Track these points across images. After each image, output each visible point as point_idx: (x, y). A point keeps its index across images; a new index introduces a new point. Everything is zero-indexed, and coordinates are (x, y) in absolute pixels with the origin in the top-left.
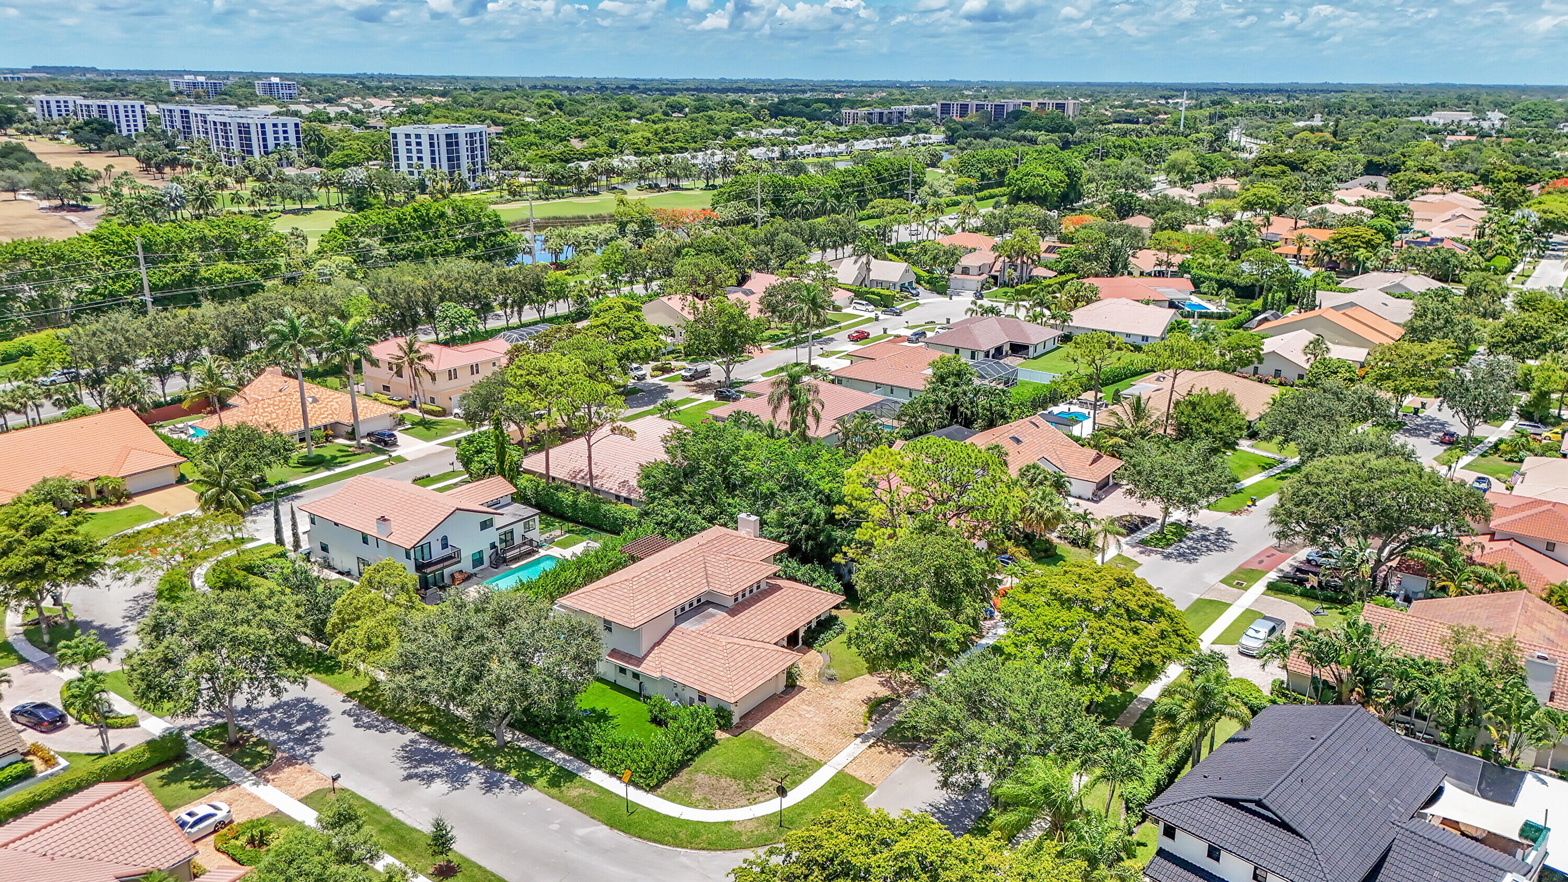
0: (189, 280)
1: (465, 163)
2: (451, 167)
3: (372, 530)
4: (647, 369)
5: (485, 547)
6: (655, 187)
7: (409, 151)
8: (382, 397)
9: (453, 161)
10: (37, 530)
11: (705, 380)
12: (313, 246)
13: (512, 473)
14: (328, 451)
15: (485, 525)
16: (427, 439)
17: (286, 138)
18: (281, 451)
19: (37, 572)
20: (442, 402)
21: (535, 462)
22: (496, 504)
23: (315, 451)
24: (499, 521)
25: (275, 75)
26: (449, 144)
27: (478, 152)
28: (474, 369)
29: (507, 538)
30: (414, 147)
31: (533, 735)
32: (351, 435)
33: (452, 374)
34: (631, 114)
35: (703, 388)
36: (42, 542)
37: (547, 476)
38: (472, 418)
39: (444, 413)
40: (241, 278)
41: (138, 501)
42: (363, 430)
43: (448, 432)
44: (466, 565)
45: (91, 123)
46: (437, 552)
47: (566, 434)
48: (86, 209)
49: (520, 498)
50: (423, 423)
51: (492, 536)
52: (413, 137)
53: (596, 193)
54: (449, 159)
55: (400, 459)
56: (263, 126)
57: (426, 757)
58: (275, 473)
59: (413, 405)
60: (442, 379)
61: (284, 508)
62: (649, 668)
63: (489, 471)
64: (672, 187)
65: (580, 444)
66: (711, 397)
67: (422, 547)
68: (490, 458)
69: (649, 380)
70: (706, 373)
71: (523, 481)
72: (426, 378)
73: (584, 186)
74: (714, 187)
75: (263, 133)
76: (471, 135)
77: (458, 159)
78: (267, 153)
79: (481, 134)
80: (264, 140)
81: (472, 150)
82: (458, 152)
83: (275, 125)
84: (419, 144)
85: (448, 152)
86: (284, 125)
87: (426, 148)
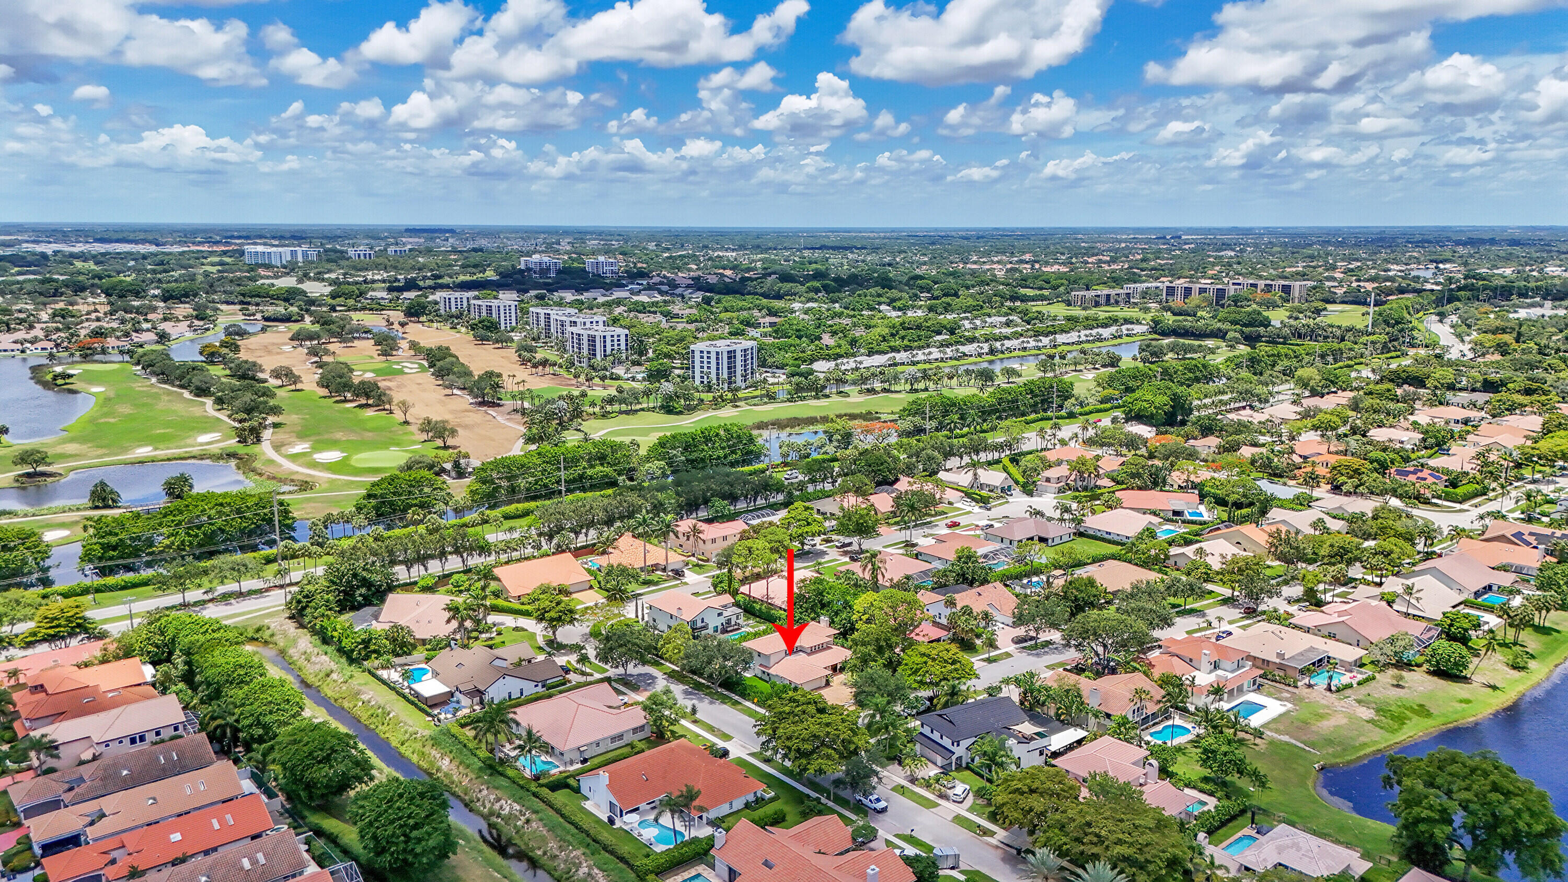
0: (581, 477)
1: (739, 370)
2: (730, 373)
3: (675, 613)
4: (818, 540)
5: (719, 624)
6: (871, 391)
7: (702, 362)
8: (679, 551)
9: (731, 368)
10: (558, 604)
11: (849, 549)
12: (643, 452)
13: (735, 593)
14: (654, 577)
15: (720, 615)
16: (699, 574)
17: (619, 345)
18: (635, 577)
19: (559, 619)
20: (708, 555)
21: (744, 589)
22: (725, 606)
23: (648, 578)
24: (725, 614)
26: (729, 358)
27: (749, 362)
28: (725, 538)
29: (729, 622)
30: (705, 360)
31: (728, 690)
32: (664, 570)
33: (714, 541)
34: (882, 299)
35: (845, 553)
36: (559, 608)
37: (749, 596)
38: (720, 565)
39: (708, 561)
40: (606, 476)
41: (574, 596)
42: (669, 568)
43: (709, 571)
44: (710, 631)
45: (482, 321)
46: (699, 624)
47: (758, 577)
48: (499, 405)
49: (737, 604)
50: (697, 565)
51: (722, 620)
52: (705, 353)
53: (827, 396)
54: (729, 368)
55: (686, 584)
56: (604, 337)
57: (691, 693)
58: (632, 587)
59: (693, 555)
60: (709, 543)
61: (640, 602)
62: (771, 671)
63: (724, 592)
64: (885, 390)
65: (763, 582)
66: (847, 559)
67: (694, 622)
68: (725, 585)
69: (818, 547)
70: (850, 544)
71: (739, 597)
72: (701, 542)
73: (818, 391)
74: (916, 391)
75: (605, 342)
76: (745, 350)
77: (735, 367)
78: (605, 356)
79: (753, 348)
80: (605, 346)
81: (745, 361)
82: (735, 362)
83: (612, 336)
84: (709, 357)
85: (729, 363)
86: (618, 336)
87: (713, 361)
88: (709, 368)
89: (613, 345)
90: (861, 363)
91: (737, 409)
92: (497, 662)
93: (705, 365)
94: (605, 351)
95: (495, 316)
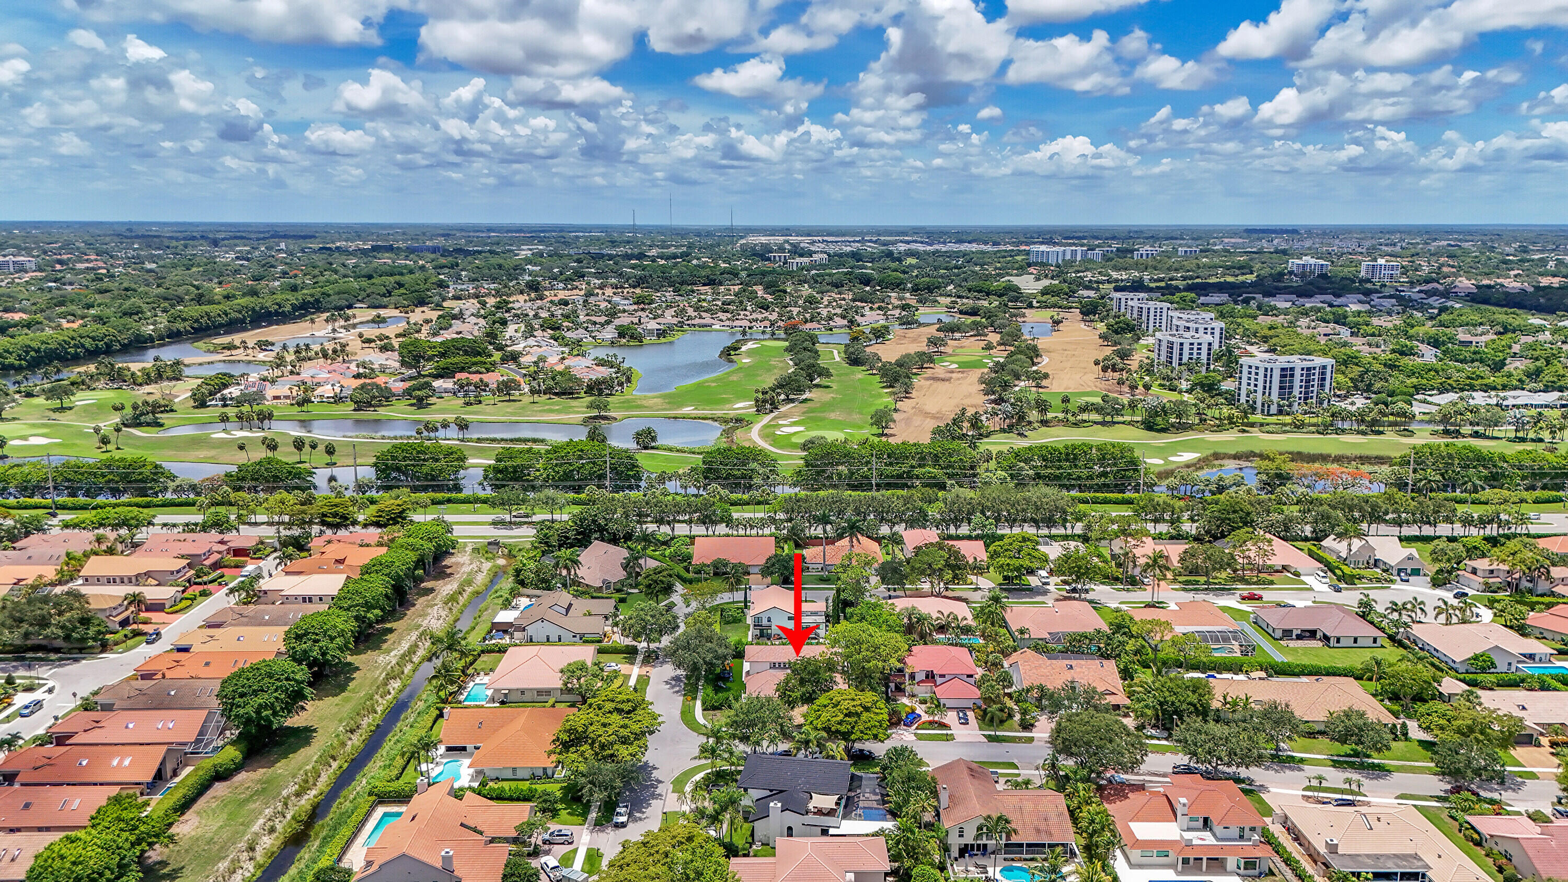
2: (1281, 394)
15: (791, 619)
17: (1199, 354)
54: (1281, 388)
56: (1182, 344)
74: (1523, 440)
75: (1181, 349)
76: (1309, 369)
77: (1291, 387)
78: (1180, 364)
79: (1324, 367)
80: (1181, 354)
81: (1308, 381)
82: (1291, 382)
83: (1192, 344)
84: (1257, 374)
85: (1281, 382)
86: (1200, 344)
87: (1261, 378)
88: (1256, 385)
89: (1191, 354)
90: (1505, 399)
91: (1241, 435)
92: (556, 608)
93: (1252, 382)
94: (1181, 359)
95: (1144, 318)
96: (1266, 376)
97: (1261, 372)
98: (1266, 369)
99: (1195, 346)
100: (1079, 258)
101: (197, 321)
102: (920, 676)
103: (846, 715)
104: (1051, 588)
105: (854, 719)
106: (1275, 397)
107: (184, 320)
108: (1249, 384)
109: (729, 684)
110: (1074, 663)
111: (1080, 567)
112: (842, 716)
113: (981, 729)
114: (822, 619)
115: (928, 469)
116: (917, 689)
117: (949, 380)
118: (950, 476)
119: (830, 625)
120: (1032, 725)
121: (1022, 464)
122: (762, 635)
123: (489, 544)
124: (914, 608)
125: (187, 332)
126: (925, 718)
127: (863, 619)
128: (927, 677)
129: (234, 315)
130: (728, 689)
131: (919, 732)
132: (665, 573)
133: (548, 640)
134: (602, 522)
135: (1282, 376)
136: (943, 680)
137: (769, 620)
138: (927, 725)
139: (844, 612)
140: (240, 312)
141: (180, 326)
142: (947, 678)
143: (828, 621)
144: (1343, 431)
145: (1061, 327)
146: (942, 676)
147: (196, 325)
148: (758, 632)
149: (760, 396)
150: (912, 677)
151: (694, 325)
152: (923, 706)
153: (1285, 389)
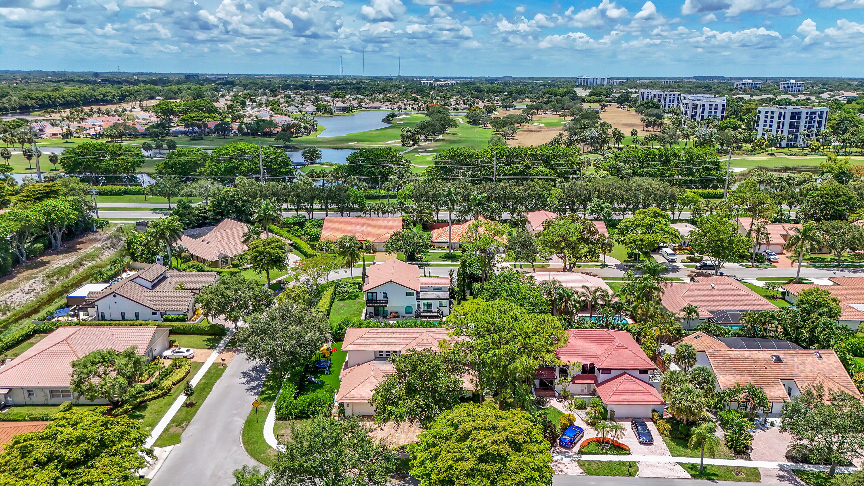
4: (681, 257)
7: (766, 121)
17: (715, 112)
25: (793, 78)
27: (815, 124)
29: (429, 307)
30: (769, 119)
41: (377, 254)
45: (648, 103)
46: (380, 299)
52: (770, 113)
54: (791, 127)
56: (704, 105)
67: (372, 294)
69: (676, 263)
75: (703, 109)
76: (812, 113)
77: (798, 127)
78: (702, 120)
79: (822, 113)
80: (703, 113)
81: (810, 123)
82: (798, 123)
83: (711, 105)
84: (772, 117)
85: (791, 123)
86: (716, 105)
87: (776, 120)
88: (771, 126)
89: (710, 112)
91: (771, 157)
92: (138, 280)
93: (768, 124)
94: (702, 116)
95: (662, 101)
96: (780, 118)
97: (776, 116)
98: (780, 113)
99: (713, 107)
100: (605, 83)
101: (41, 100)
102: (575, 371)
103: (481, 459)
104: (678, 264)
105: (495, 467)
106: (785, 133)
107: (32, 99)
108: (765, 126)
109: (323, 378)
110: (781, 353)
111: (723, 241)
112: (474, 460)
113: (673, 454)
114: (447, 295)
115: (540, 168)
116: (572, 388)
117: (540, 131)
118: (559, 175)
119: (455, 302)
120: (747, 447)
121: (622, 164)
122: (377, 313)
123: (138, 224)
124: (555, 282)
125: (34, 107)
126: (590, 433)
127: (495, 295)
128: (584, 371)
129: (70, 98)
130: (321, 385)
131: (585, 457)
132: (274, 245)
133: (123, 318)
134: (239, 204)
135: (792, 118)
136: (607, 376)
137: (385, 296)
138: (593, 447)
139: (470, 289)
140: (75, 97)
141: (28, 102)
142: (613, 374)
143: (452, 297)
144: (850, 154)
145: (607, 109)
146: (606, 371)
147: (40, 103)
148: (372, 310)
149: (405, 133)
150: (564, 371)
151: (368, 108)
152: (582, 413)
153: (794, 128)
